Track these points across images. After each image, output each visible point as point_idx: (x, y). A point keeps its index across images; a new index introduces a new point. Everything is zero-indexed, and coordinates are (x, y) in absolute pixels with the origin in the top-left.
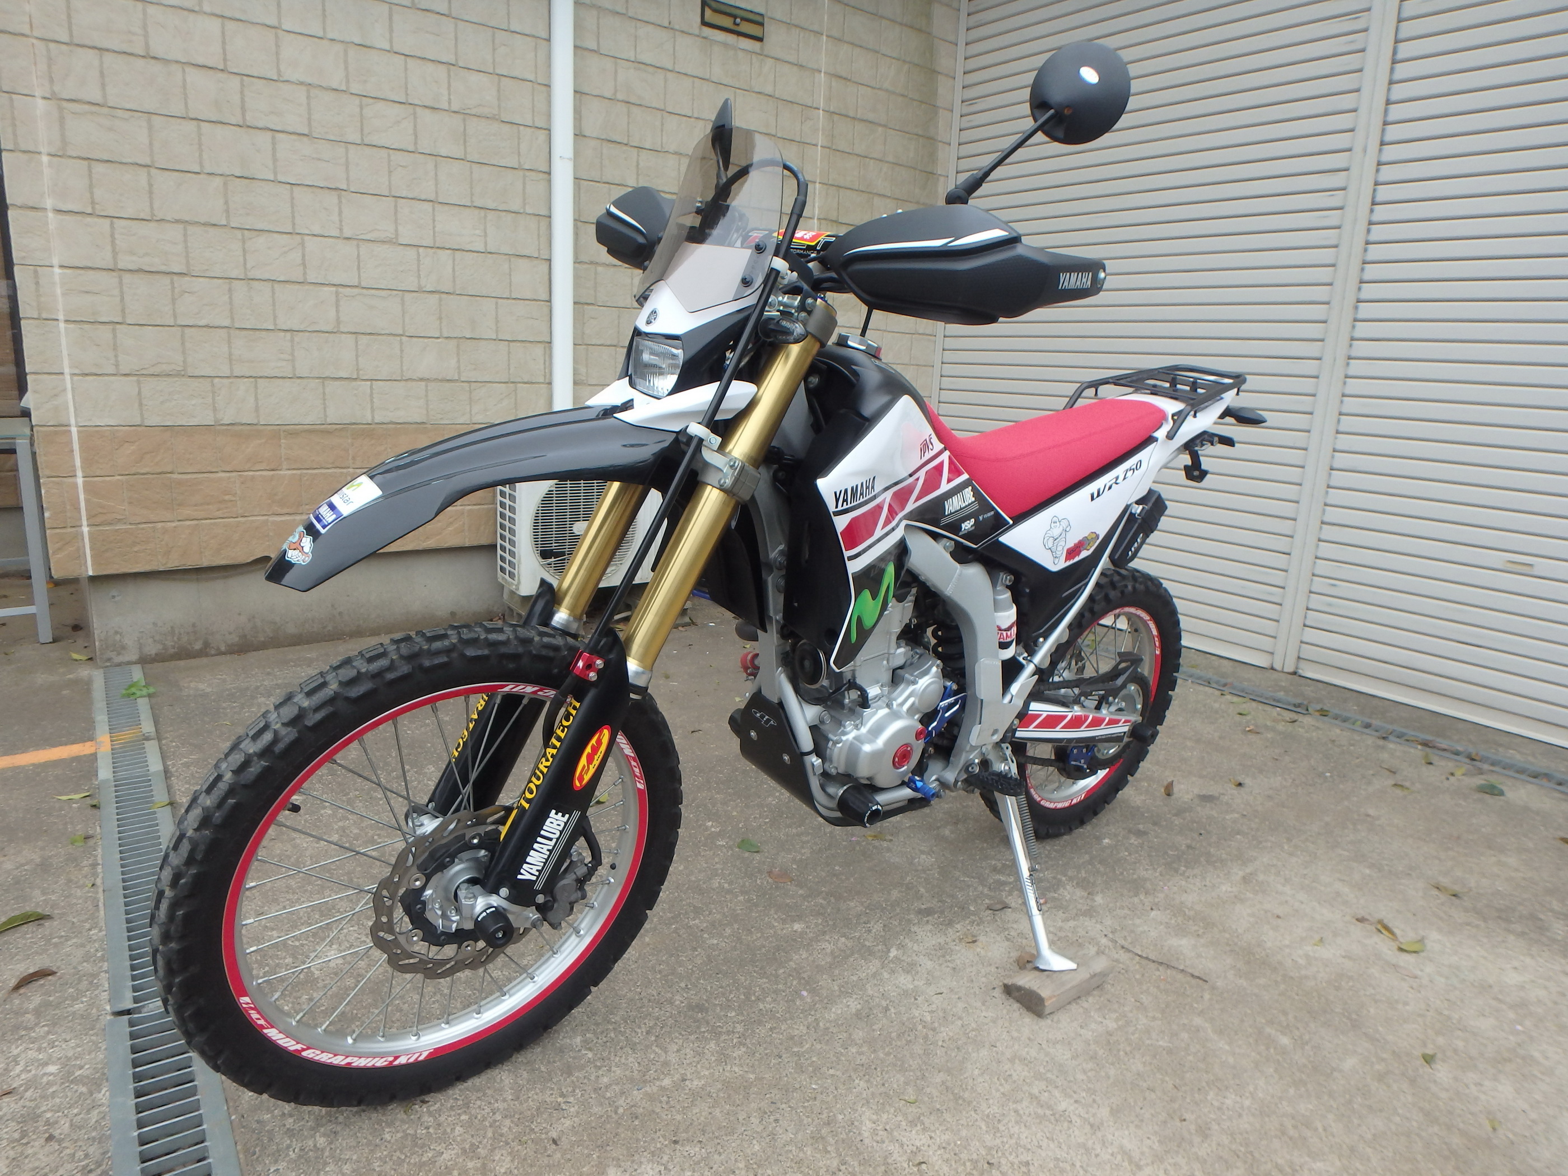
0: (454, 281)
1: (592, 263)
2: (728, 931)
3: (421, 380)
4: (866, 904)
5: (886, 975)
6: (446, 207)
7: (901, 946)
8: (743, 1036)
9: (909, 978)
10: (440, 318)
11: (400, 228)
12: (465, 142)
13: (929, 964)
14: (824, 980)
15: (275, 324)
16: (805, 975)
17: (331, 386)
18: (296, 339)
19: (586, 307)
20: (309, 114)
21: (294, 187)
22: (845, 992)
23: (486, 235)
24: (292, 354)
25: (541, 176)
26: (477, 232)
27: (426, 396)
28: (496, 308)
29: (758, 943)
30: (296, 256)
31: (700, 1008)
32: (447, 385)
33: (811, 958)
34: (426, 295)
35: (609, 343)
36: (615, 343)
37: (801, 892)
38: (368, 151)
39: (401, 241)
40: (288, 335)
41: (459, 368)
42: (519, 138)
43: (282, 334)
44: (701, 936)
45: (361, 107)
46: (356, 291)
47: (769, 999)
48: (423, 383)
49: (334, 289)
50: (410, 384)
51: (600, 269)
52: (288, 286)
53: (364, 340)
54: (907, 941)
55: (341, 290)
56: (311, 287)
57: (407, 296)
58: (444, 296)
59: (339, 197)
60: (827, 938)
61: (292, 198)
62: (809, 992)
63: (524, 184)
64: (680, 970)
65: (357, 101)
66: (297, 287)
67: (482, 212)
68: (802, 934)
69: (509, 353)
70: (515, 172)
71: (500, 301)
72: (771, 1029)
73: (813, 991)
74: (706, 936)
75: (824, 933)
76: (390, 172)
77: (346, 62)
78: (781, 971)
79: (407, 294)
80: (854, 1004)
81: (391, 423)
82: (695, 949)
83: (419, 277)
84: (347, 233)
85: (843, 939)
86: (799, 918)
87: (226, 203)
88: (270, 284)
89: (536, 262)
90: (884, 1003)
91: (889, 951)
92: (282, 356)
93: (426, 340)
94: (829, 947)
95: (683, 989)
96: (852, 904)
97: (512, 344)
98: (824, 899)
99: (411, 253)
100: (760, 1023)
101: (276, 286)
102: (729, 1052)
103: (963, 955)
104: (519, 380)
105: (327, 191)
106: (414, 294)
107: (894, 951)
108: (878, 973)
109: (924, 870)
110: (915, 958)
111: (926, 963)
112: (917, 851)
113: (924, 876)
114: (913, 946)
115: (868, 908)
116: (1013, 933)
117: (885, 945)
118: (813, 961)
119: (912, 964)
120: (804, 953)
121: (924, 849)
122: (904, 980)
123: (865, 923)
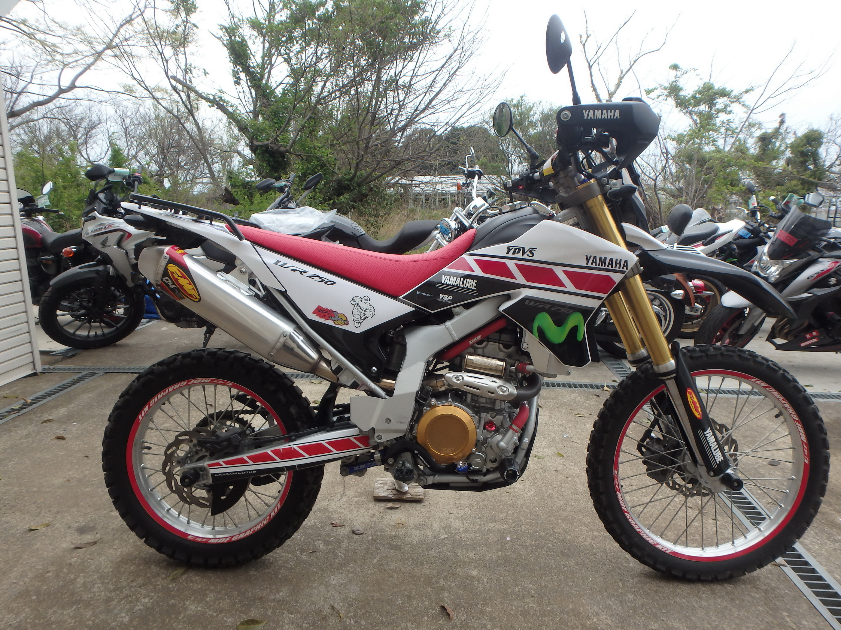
4: (420, 568)
5: (461, 530)
7: (436, 537)
8: (551, 535)
9: (453, 524)
14: (493, 540)
16: (499, 546)
22: (490, 531)
29: (507, 573)
31: (563, 553)
33: (487, 553)
44: (536, 593)
47: (527, 544)
54: (429, 539)
60: (466, 559)
62: (506, 539)
64: (562, 577)
68: (477, 567)
72: (537, 532)
74: (533, 592)
75: (465, 562)
78: (509, 553)
80: (491, 526)
82: (546, 587)
85: (460, 554)
86: (468, 577)
90: (478, 520)
91: (445, 538)
94: (471, 554)
95: (567, 566)
96: (427, 572)
98: (438, 583)
100: (540, 536)
102: (562, 532)
103: (413, 521)
107: (443, 537)
108: (465, 532)
109: (352, 572)
110: (438, 529)
111: (436, 526)
112: (330, 588)
113: (358, 569)
114: (430, 534)
115: (422, 564)
116: (375, 519)
117: (442, 542)
118: (488, 551)
119: (443, 528)
120: (488, 557)
121: (322, 588)
122: (457, 524)
123: (436, 557)
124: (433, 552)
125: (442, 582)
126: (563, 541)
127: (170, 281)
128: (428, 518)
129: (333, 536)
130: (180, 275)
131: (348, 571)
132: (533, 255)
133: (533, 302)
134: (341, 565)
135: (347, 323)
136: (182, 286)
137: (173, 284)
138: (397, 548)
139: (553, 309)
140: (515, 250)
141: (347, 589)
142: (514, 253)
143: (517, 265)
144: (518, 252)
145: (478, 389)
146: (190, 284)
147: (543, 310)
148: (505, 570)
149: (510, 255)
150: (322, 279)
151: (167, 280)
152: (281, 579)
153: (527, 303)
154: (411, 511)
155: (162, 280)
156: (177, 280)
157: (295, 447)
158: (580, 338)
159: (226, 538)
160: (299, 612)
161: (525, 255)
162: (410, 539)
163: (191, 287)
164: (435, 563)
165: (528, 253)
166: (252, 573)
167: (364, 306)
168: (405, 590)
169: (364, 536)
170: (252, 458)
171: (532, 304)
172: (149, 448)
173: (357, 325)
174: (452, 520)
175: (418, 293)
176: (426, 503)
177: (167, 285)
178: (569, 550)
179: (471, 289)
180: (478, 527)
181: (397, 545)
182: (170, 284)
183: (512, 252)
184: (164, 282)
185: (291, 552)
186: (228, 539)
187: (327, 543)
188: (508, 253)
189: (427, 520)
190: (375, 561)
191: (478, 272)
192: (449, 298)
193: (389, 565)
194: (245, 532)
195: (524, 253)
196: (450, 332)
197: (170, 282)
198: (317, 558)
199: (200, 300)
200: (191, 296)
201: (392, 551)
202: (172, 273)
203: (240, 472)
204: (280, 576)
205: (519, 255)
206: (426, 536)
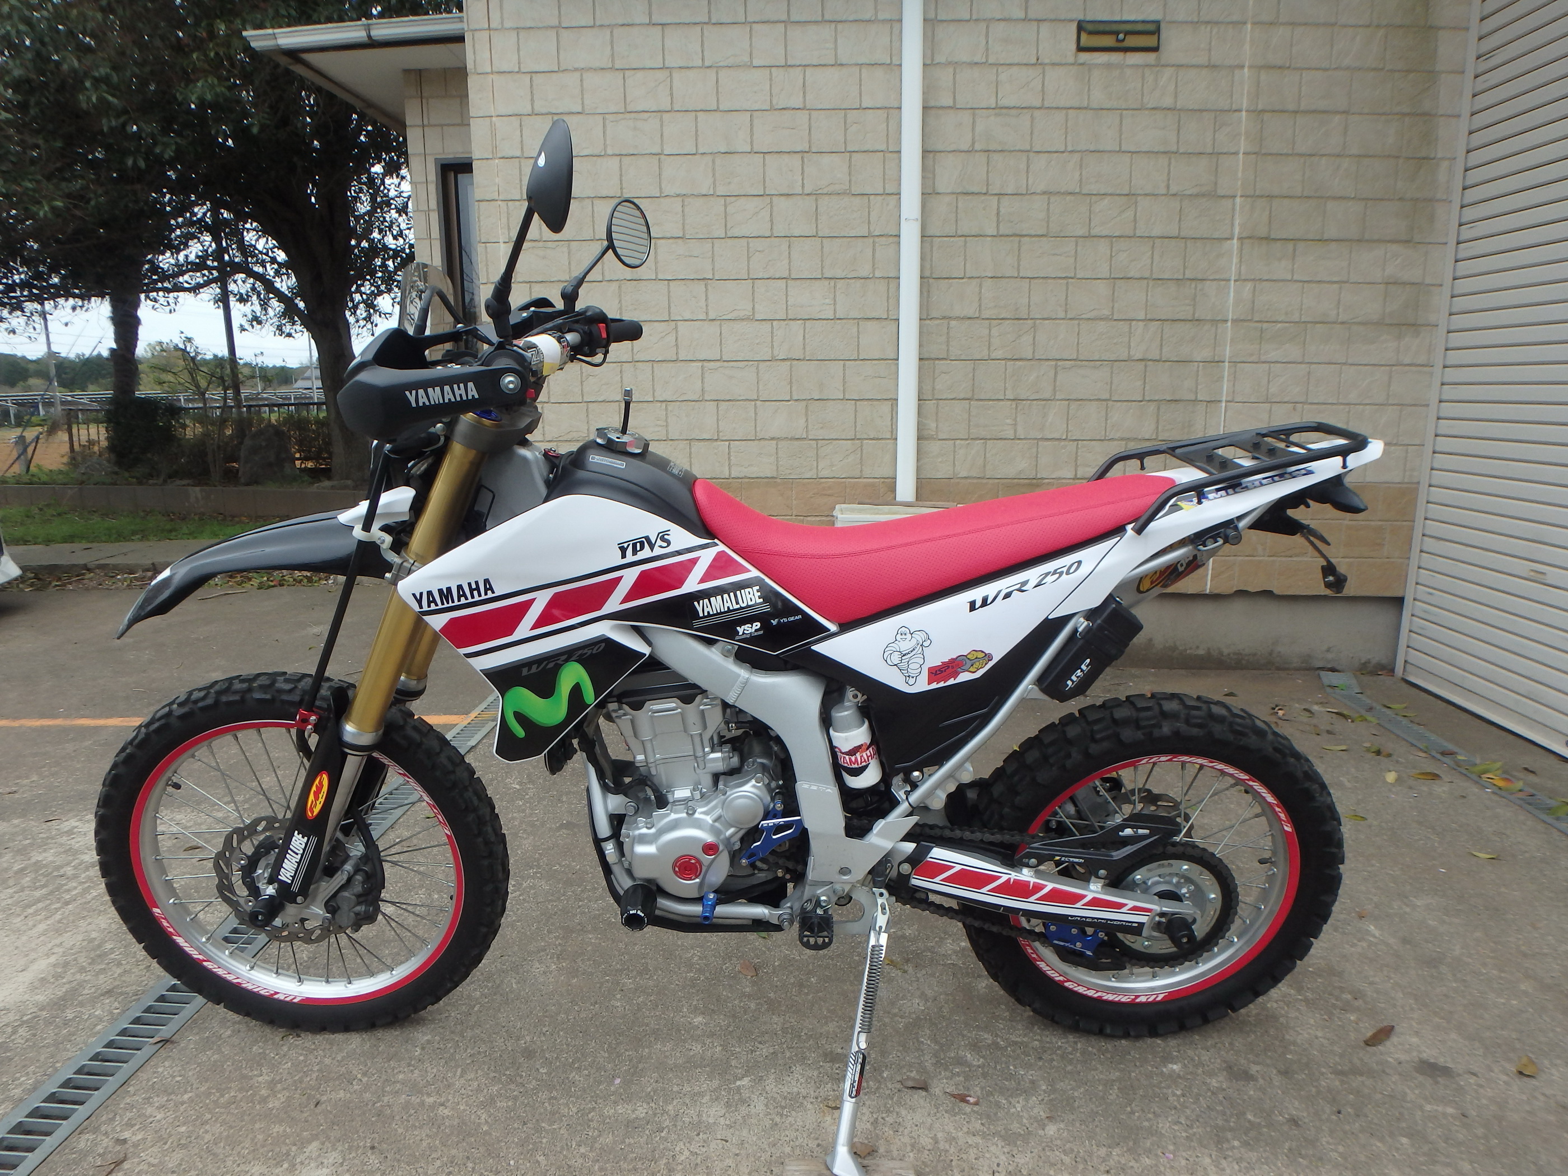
0: (804, 348)
1: (944, 318)
2: (640, 999)
3: (773, 439)
4: (787, 1025)
5: (705, 1099)
6: (798, 282)
7: (759, 1080)
8: (525, 1092)
10: (791, 383)
11: (756, 306)
12: (817, 219)
14: (650, 1078)
15: (654, 397)
16: (641, 1066)
17: (696, 445)
18: (670, 408)
19: (937, 362)
20: (684, 220)
21: (671, 283)
22: (650, 1097)
23: (835, 304)
24: (666, 421)
25: (891, 239)
26: (827, 301)
27: (777, 453)
28: (844, 370)
29: (647, 1020)
30: (671, 338)
31: (530, 1054)
32: (796, 443)
34: (779, 363)
35: (962, 396)
36: (969, 395)
37: (748, 989)
38: (730, 242)
39: (758, 316)
40: (664, 404)
41: (807, 427)
42: (869, 207)
43: (659, 404)
44: (615, 995)
45: (726, 206)
46: (718, 364)
47: (586, 1072)
48: (775, 442)
49: (700, 364)
50: (762, 442)
51: (953, 323)
52: (664, 364)
53: (723, 406)
54: (773, 1076)
55: (706, 364)
56: (683, 363)
57: (762, 365)
58: (796, 362)
59: (706, 286)
60: (708, 1041)
61: (669, 292)
62: (624, 1081)
63: (874, 250)
64: (561, 1016)
65: (722, 200)
66: (671, 364)
67: (832, 282)
68: (693, 1028)
69: (856, 411)
70: (866, 240)
71: (847, 363)
72: (552, 1098)
73: (627, 1083)
74: (619, 996)
75: (712, 1035)
76: (749, 258)
77: (714, 169)
79: (761, 363)
81: (745, 477)
82: (595, 1004)
83: (772, 347)
84: (712, 316)
85: (719, 1049)
86: (712, 1013)
87: (620, 301)
88: (650, 364)
89: (885, 323)
91: (741, 1078)
92: (659, 423)
93: (778, 403)
94: (696, 1050)
95: (541, 1033)
97: (858, 403)
98: (758, 1004)
99: (767, 326)
100: (551, 1088)
101: (655, 365)
102: (498, 1100)
104: (866, 437)
105: (696, 282)
106: (768, 363)
107: (745, 1081)
108: (701, 1094)
109: (895, 1015)
110: (754, 1097)
111: (759, 1106)
112: (918, 993)
113: (887, 1020)
114: (770, 1084)
115: (784, 1030)
116: (890, 1120)
117: (747, 1071)
118: (666, 1057)
119: (743, 1101)
120: (669, 1046)
121: (929, 993)
122: (714, 1112)
123: (760, 1043)
124: (765, 1050)
125: (753, 1006)
129: (958, 1074)
131: (902, 1017)
148: (647, 1025)
162: (810, 1073)
168: (807, 994)
174: (722, 1121)
185: (1016, 1043)
187: (960, 1062)
189: (777, 1119)
193: (839, 1027)
198: (963, 1036)
201: (839, 1051)
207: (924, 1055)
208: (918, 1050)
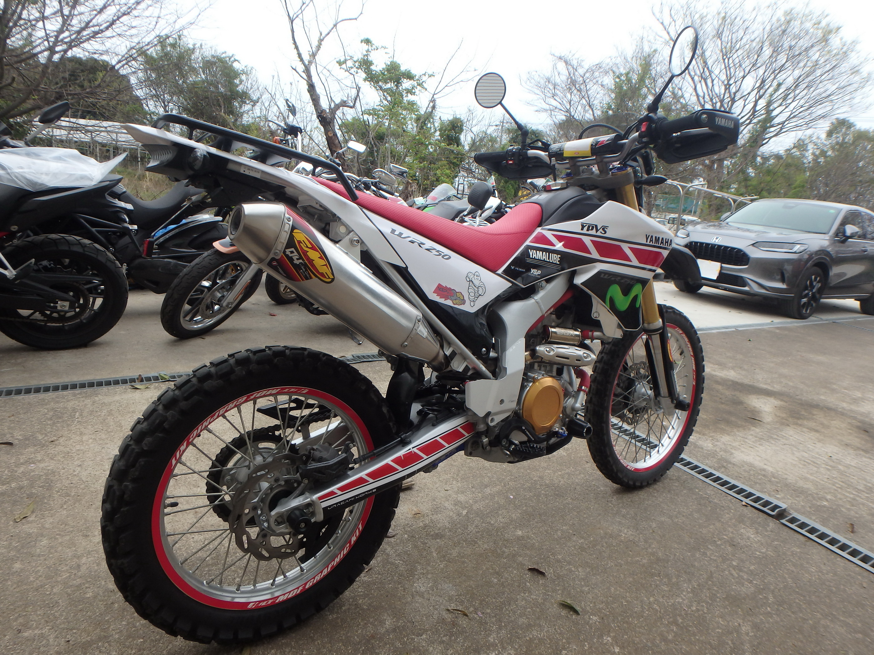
2: (559, 533)
4: (477, 545)
5: (471, 502)
7: (459, 515)
8: (535, 484)
9: (459, 499)
13: (446, 504)
14: (502, 502)
16: (513, 506)
22: (492, 495)
29: (540, 524)
31: (557, 495)
33: (510, 514)
37: (521, 559)
44: (573, 531)
47: (528, 496)
54: (455, 518)
60: (501, 524)
64: (575, 513)
68: (516, 528)
72: (524, 484)
73: (508, 498)
74: (571, 531)
75: (503, 527)
78: (524, 508)
80: (488, 491)
82: (574, 524)
85: (492, 522)
86: (519, 539)
90: (474, 489)
91: (467, 513)
94: (500, 519)
95: (569, 504)
96: (486, 546)
98: (504, 552)
100: (529, 487)
103: (425, 508)
107: (464, 513)
108: (475, 502)
109: (427, 573)
110: (452, 507)
112: (426, 596)
113: (429, 568)
114: (451, 514)
115: (475, 542)
117: (468, 517)
118: (508, 512)
119: (455, 505)
120: (514, 517)
121: (418, 599)
122: (462, 498)
123: (479, 532)
124: (471, 528)
125: (506, 550)
126: (546, 485)
127: (296, 253)
128: (434, 500)
130: (310, 246)
131: (423, 574)
132: (605, 232)
133: (607, 275)
134: (411, 572)
135: (463, 302)
136: (311, 261)
137: (300, 258)
138: (438, 536)
139: (622, 281)
140: (589, 227)
141: (442, 589)
142: (588, 230)
143: (592, 241)
144: (592, 229)
145: (568, 358)
146: (321, 258)
147: (615, 282)
148: (537, 522)
149: (585, 231)
150: (439, 253)
151: (292, 252)
152: (369, 609)
153: (602, 276)
154: (412, 499)
155: (284, 252)
156: (305, 253)
157: (415, 450)
158: (638, 306)
159: (298, 588)
160: (427, 631)
161: (599, 232)
162: (441, 525)
163: (323, 262)
164: (483, 537)
165: (601, 230)
166: (330, 617)
167: (477, 282)
168: (487, 569)
169: (398, 536)
170: (373, 475)
171: (606, 277)
172: (175, 505)
173: (472, 304)
174: (455, 496)
175: (513, 267)
176: (416, 488)
177: (291, 259)
178: (558, 491)
179: (556, 264)
180: (480, 495)
181: (437, 534)
182: (295, 258)
183: (586, 228)
184: (287, 256)
186: (301, 588)
188: (582, 229)
189: (435, 503)
190: (435, 555)
191: (559, 246)
192: (538, 273)
193: (451, 554)
194: (322, 572)
195: (597, 231)
196: (540, 306)
197: (295, 256)
198: (379, 574)
199: (333, 280)
200: (322, 274)
201: (438, 541)
202: (299, 242)
203: (357, 495)
204: (365, 607)
205: (593, 232)
206: (451, 517)
207: (394, 553)
208: (399, 555)
